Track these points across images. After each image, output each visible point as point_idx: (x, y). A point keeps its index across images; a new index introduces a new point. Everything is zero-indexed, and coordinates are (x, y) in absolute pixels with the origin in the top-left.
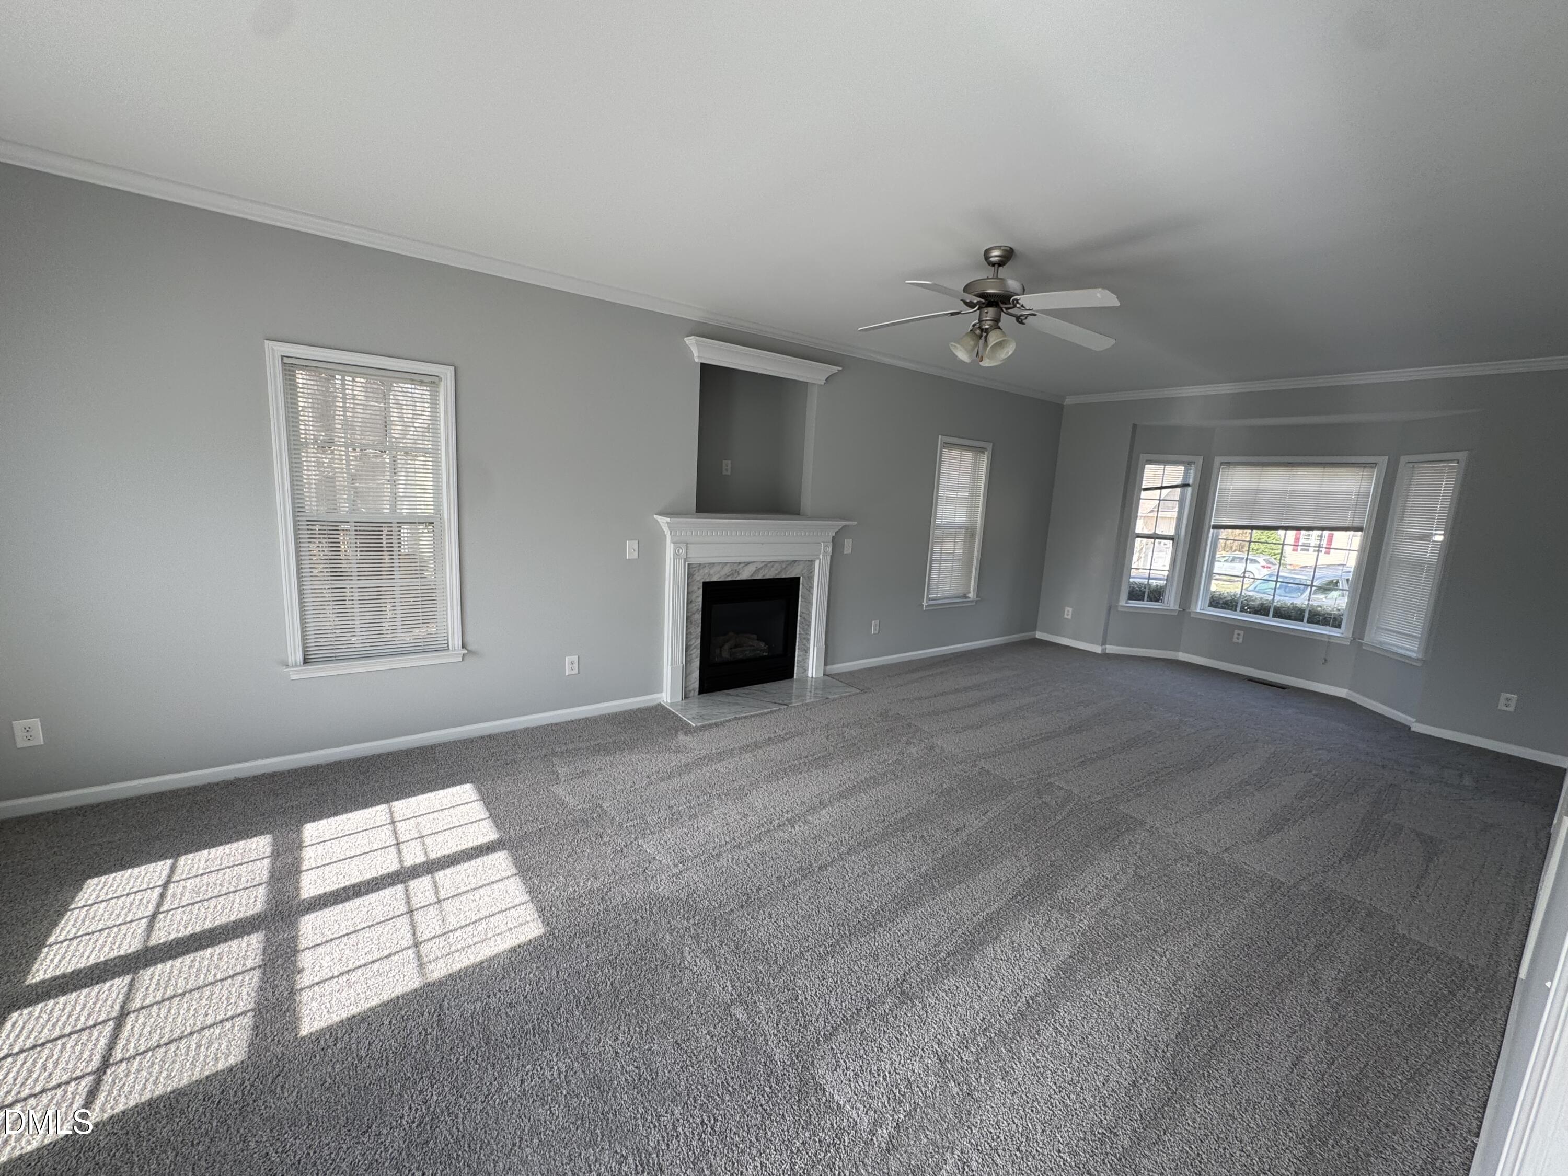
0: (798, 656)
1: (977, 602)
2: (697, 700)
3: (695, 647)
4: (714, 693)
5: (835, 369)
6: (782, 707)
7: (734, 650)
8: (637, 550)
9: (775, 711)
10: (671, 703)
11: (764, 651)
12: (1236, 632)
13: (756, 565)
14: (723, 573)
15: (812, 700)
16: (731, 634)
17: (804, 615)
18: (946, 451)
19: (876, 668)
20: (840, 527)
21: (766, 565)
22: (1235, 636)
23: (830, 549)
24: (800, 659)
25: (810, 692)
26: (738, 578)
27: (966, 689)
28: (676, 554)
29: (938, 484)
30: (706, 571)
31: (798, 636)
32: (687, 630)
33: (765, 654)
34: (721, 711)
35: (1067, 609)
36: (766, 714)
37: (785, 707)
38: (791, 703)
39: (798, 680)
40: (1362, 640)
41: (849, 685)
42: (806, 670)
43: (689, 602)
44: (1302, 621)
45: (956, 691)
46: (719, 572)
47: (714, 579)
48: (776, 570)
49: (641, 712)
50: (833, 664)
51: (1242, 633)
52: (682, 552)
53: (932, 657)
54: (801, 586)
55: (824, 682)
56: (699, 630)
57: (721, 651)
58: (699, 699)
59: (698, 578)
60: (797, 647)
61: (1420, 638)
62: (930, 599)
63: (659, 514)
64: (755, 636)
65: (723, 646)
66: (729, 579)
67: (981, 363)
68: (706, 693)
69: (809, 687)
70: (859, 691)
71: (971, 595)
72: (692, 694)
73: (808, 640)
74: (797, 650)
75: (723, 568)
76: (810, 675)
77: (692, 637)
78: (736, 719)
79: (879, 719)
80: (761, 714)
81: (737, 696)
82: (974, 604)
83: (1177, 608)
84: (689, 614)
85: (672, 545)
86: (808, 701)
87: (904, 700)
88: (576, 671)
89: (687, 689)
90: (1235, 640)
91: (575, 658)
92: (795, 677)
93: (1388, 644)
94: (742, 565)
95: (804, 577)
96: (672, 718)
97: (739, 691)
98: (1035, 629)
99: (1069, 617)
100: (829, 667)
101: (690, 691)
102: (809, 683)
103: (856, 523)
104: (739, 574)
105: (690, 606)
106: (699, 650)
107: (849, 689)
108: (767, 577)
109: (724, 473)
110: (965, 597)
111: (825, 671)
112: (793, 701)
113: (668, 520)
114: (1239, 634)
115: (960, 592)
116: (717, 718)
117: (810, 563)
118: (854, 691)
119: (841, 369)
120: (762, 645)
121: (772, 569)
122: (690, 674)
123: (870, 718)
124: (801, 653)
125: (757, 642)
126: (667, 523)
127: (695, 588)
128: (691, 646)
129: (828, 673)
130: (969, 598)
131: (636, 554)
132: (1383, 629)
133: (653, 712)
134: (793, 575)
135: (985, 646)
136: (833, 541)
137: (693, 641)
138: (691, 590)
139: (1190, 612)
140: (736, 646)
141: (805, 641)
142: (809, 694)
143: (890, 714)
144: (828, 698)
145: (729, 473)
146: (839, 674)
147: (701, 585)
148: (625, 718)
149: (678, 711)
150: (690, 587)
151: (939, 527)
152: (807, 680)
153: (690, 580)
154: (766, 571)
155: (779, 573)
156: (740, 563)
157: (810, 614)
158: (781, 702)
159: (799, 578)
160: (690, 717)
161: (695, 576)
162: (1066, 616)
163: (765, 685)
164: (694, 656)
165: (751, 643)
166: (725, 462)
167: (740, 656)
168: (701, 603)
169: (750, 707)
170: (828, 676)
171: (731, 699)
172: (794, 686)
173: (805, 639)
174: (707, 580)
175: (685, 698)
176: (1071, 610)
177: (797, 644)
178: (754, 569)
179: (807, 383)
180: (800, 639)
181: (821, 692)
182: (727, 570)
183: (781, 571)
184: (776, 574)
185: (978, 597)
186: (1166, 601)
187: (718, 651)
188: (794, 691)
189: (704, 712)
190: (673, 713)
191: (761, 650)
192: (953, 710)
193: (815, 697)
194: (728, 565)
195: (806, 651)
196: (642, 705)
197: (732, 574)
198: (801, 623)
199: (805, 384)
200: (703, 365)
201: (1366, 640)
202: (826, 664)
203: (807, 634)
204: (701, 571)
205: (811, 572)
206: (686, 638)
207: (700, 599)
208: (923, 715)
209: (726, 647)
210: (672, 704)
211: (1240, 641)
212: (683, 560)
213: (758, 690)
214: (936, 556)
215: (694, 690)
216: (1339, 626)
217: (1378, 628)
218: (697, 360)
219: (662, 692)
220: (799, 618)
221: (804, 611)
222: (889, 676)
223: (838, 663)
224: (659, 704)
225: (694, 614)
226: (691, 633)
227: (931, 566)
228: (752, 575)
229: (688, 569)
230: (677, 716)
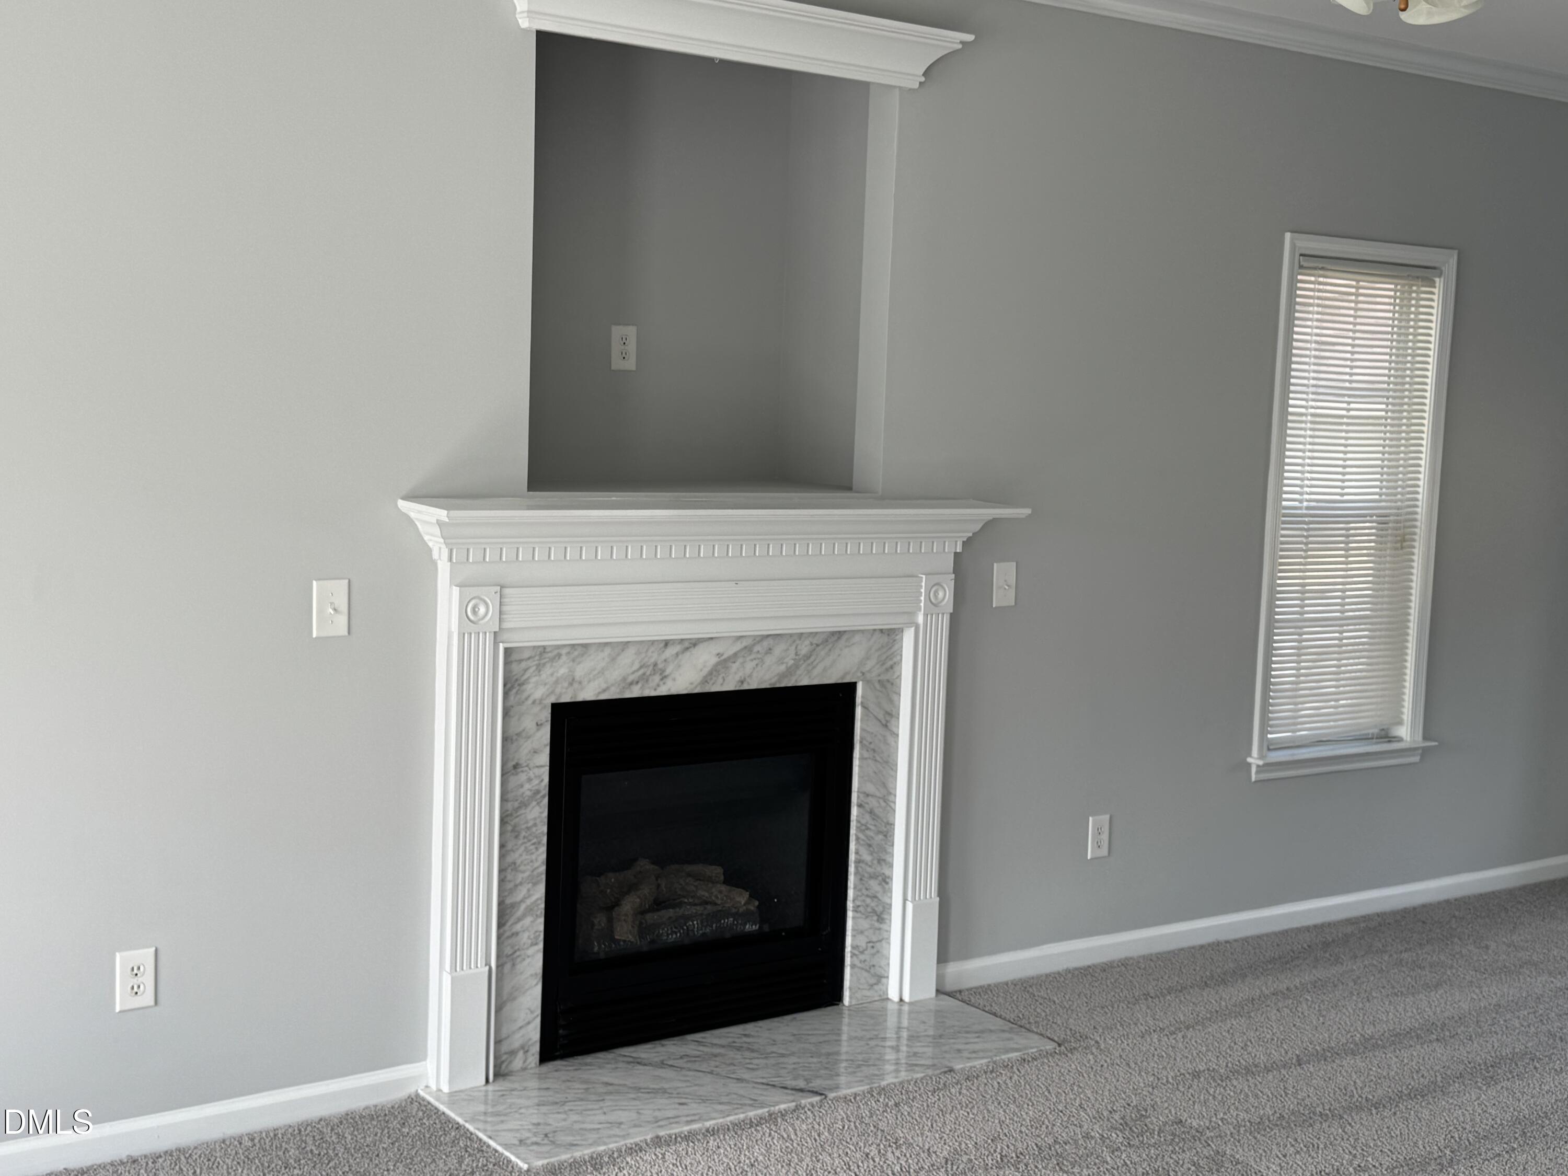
0: (858, 932)
1: (1425, 752)
2: (533, 1084)
3: (529, 910)
4: (589, 1059)
5: (954, 39)
6: (807, 1101)
7: (651, 918)
8: (344, 608)
9: (783, 1114)
10: (451, 1094)
11: (746, 916)
13: (714, 648)
14: (615, 675)
15: (904, 1075)
16: (644, 865)
17: (873, 802)
18: (1308, 284)
19: (1106, 968)
20: (977, 527)
21: (748, 649)
23: (946, 596)
24: (862, 941)
25: (897, 1049)
26: (663, 691)
27: (1399, 1038)
28: (468, 618)
29: (1286, 384)
30: (563, 671)
31: (852, 869)
32: (502, 857)
33: (751, 928)
34: (612, 1117)
36: (761, 1121)
37: (817, 1099)
38: (837, 1088)
39: (858, 1010)
41: (1019, 1025)
42: (880, 978)
43: (510, 769)
45: (1370, 1045)
46: (602, 672)
47: (588, 694)
48: (781, 661)
49: (355, 1126)
50: (967, 955)
52: (487, 612)
53: (1285, 933)
54: (859, 711)
55: (939, 1014)
56: (541, 854)
57: (610, 921)
58: (541, 1077)
59: (538, 694)
60: (850, 905)
62: (1271, 747)
63: (413, 497)
64: (717, 871)
65: (617, 904)
66: (635, 692)
67: (1403, 16)
68: (563, 1057)
69: (890, 1034)
70: (1050, 1046)
71: (1404, 732)
72: (517, 1063)
73: (886, 881)
74: (850, 914)
75: (613, 659)
76: (893, 995)
77: (520, 877)
78: (658, 1141)
79: (1117, 1138)
80: (738, 1127)
81: (662, 1065)
82: (1416, 759)
84: (509, 806)
85: (456, 590)
86: (889, 1080)
87: (1196, 1075)
88: (147, 999)
89: (505, 1048)
91: (145, 956)
92: (847, 1000)
94: (671, 651)
95: (867, 682)
96: (454, 1142)
97: (671, 1048)
100: (952, 968)
101: (513, 1053)
102: (891, 1021)
103: (1028, 511)
104: (663, 678)
105: (513, 781)
106: (542, 920)
107: (1021, 1040)
108: (753, 684)
109: (617, 364)
110: (1385, 736)
111: (940, 978)
112: (843, 1080)
113: (442, 514)
115: (1368, 721)
116: (595, 1143)
117: (885, 639)
118: (1034, 1044)
119: (970, 38)
120: (741, 899)
121: (769, 660)
122: (512, 998)
123: (1087, 1136)
124: (865, 924)
125: (724, 888)
126: (440, 523)
127: (528, 723)
128: (514, 906)
129: (949, 987)
130: (1400, 739)
131: (343, 620)
133: (395, 1124)
134: (832, 677)
135: (1459, 894)
136: (956, 570)
137: (522, 892)
138: (513, 730)
140: (659, 904)
141: (874, 884)
142: (890, 1056)
143: (1155, 1122)
144: (951, 1070)
145: (630, 364)
146: (986, 990)
147: (547, 714)
148: (302, 1149)
149: (472, 1120)
150: (513, 721)
151: (1294, 518)
152: (884, 1009)
153: (512, 698)
154: (750, 665)
155: (790, 672)
156: (667, 643)
157: (887, 798)
158: (801, 1084)
159: (852, 687)
160: (512, 1138)
161: (529, 687)
163: (750, 1028)
164: (525, 938)
165: (703, 893)
166: (617, 331)
167: (671, 936)
168: (544, 774)
169: (704, 1100)
170: (950, 994)
171: (643, 1076)
172: (845, 1028)
173: (873, 877)
174: (566, 699)
175: (496, 1075)
177: (851, 893)
178: (714, 660)
179: (865, 85)
180: (861, 878)
181: (929, 1051)
182: (627, 664)
183: (796, 666)
184: (782, 676)
185: (1425, 738)
187: (600, 920)
188: (844, 1049)
189: (555, 1120)
190: (458, 1127)
191: (736, 915)
192: (1360, 1108)
193: (911, 1067)
194: (631, 651)
195: (880, 915)
196: (357, 1104)
197: (644, 679)
198: (862, 828)
199: (861, 88)
200: (545, 40)
202: (943, 957)
203: (881, 861)
204: (547, 671)
205: (890, 663)
206: (501, 881)
207: (544, 758)
208: (1259, 1126)
209: (628, 905)
210: (454, 1098)
212: (489, 638)
213: (729, 1046)
214: (1286, 609)
215: (525, 1048)
218: (524, 23)
219: (424, 1058)
220: (854, 811)
221: (870, 788)
222: (1147, 995)
223: (979, 955)
224: (415, 1100)
225: (524, 805)
226: (514, 866)
227: (1269, 641)
228: (705, 681)
229: (506, 663)
230: (469, 1136)
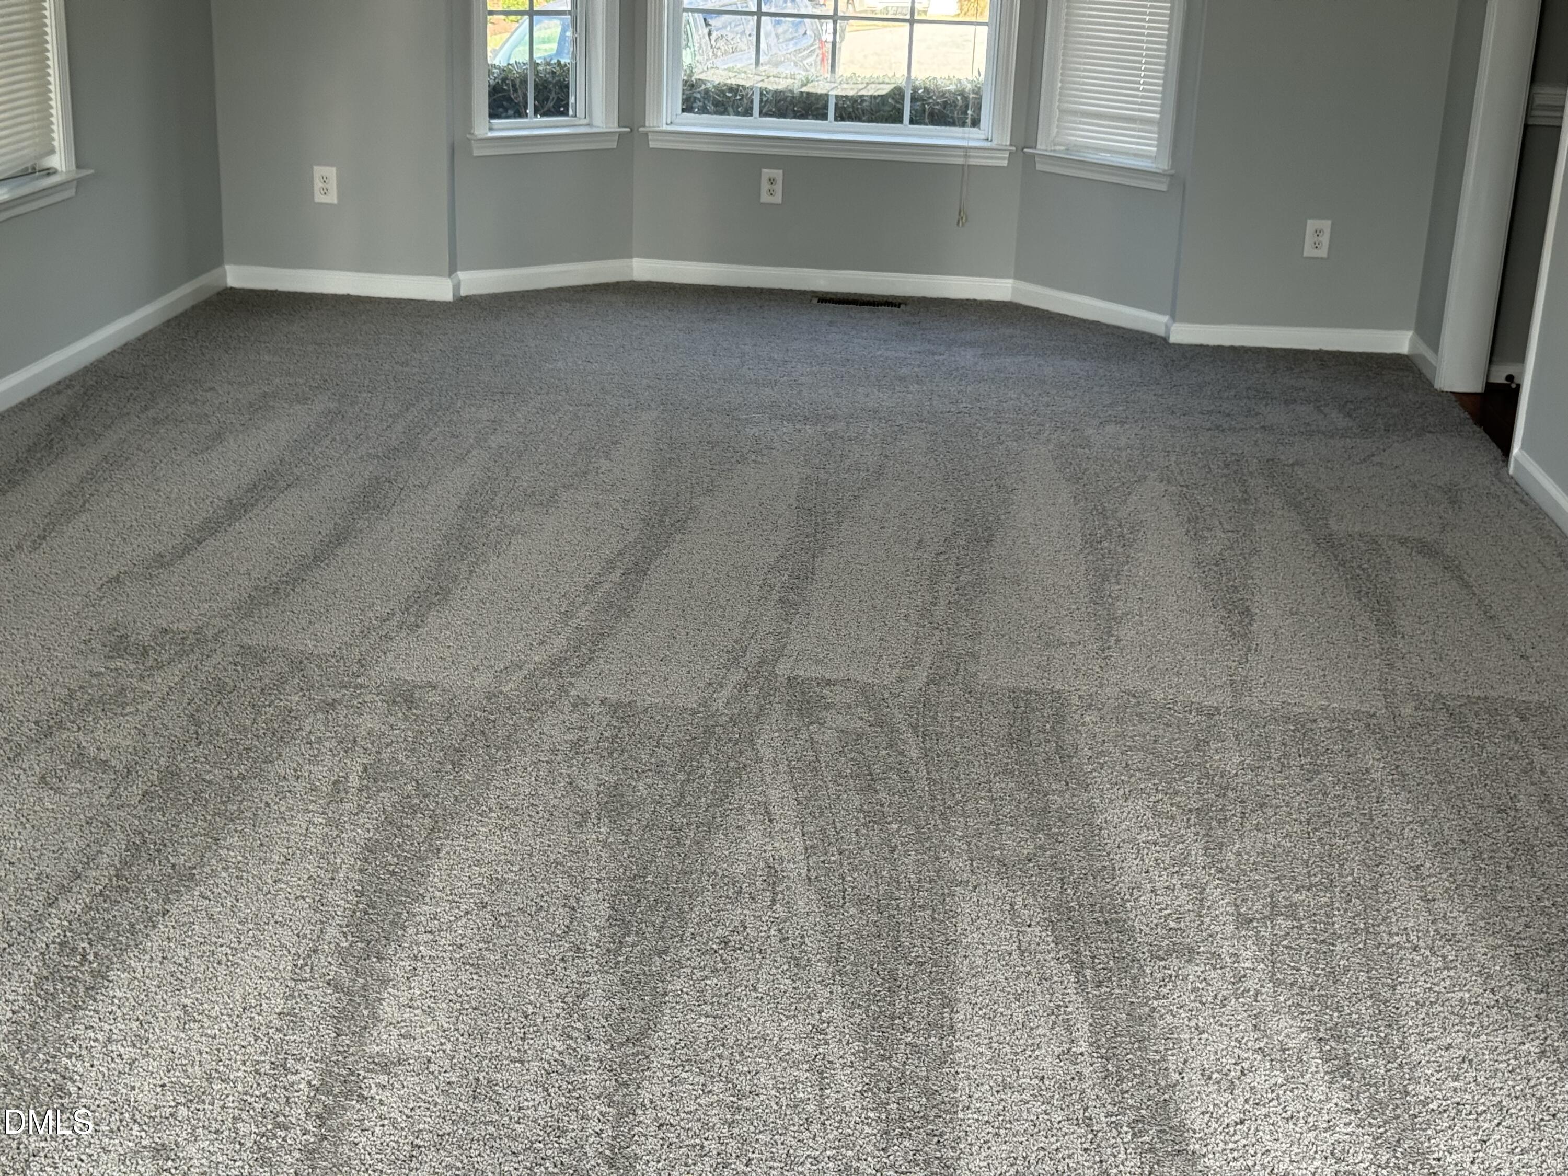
1: (79, 183)
12: (767, 173)
22: (765, 186)
35: (319, 171)
40: (1035, 148)
44: (898, 119)
51: (778, 174)
61: (1159, 123)
71: (58, 165)
82: (71, 192)
83: (614, 127)
90: (765, 198)
93: (1087, 147)
98: (218, 261)
99: (333, 198)
110: (39, 174)
114: (772, 181)
115: (26, 152)
130: (49, 172)
132: (1075, 113)
139: (646, 134)
162: (319, 198)
176: (331, 172)
185: (80, 166)
186: (580, 112)
201: (1042, 147)
211: (778, 199)
216: (976, 123)
217: (1062, 111)
